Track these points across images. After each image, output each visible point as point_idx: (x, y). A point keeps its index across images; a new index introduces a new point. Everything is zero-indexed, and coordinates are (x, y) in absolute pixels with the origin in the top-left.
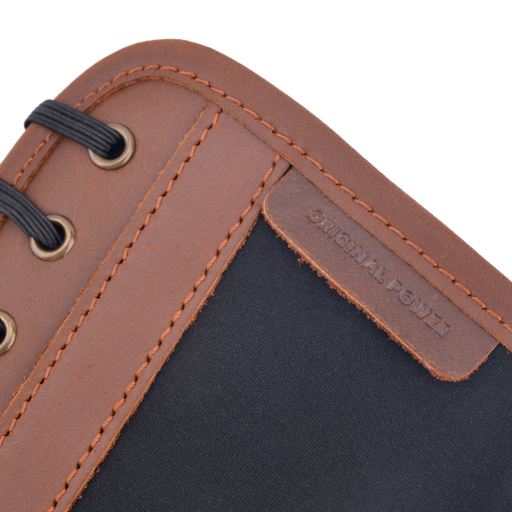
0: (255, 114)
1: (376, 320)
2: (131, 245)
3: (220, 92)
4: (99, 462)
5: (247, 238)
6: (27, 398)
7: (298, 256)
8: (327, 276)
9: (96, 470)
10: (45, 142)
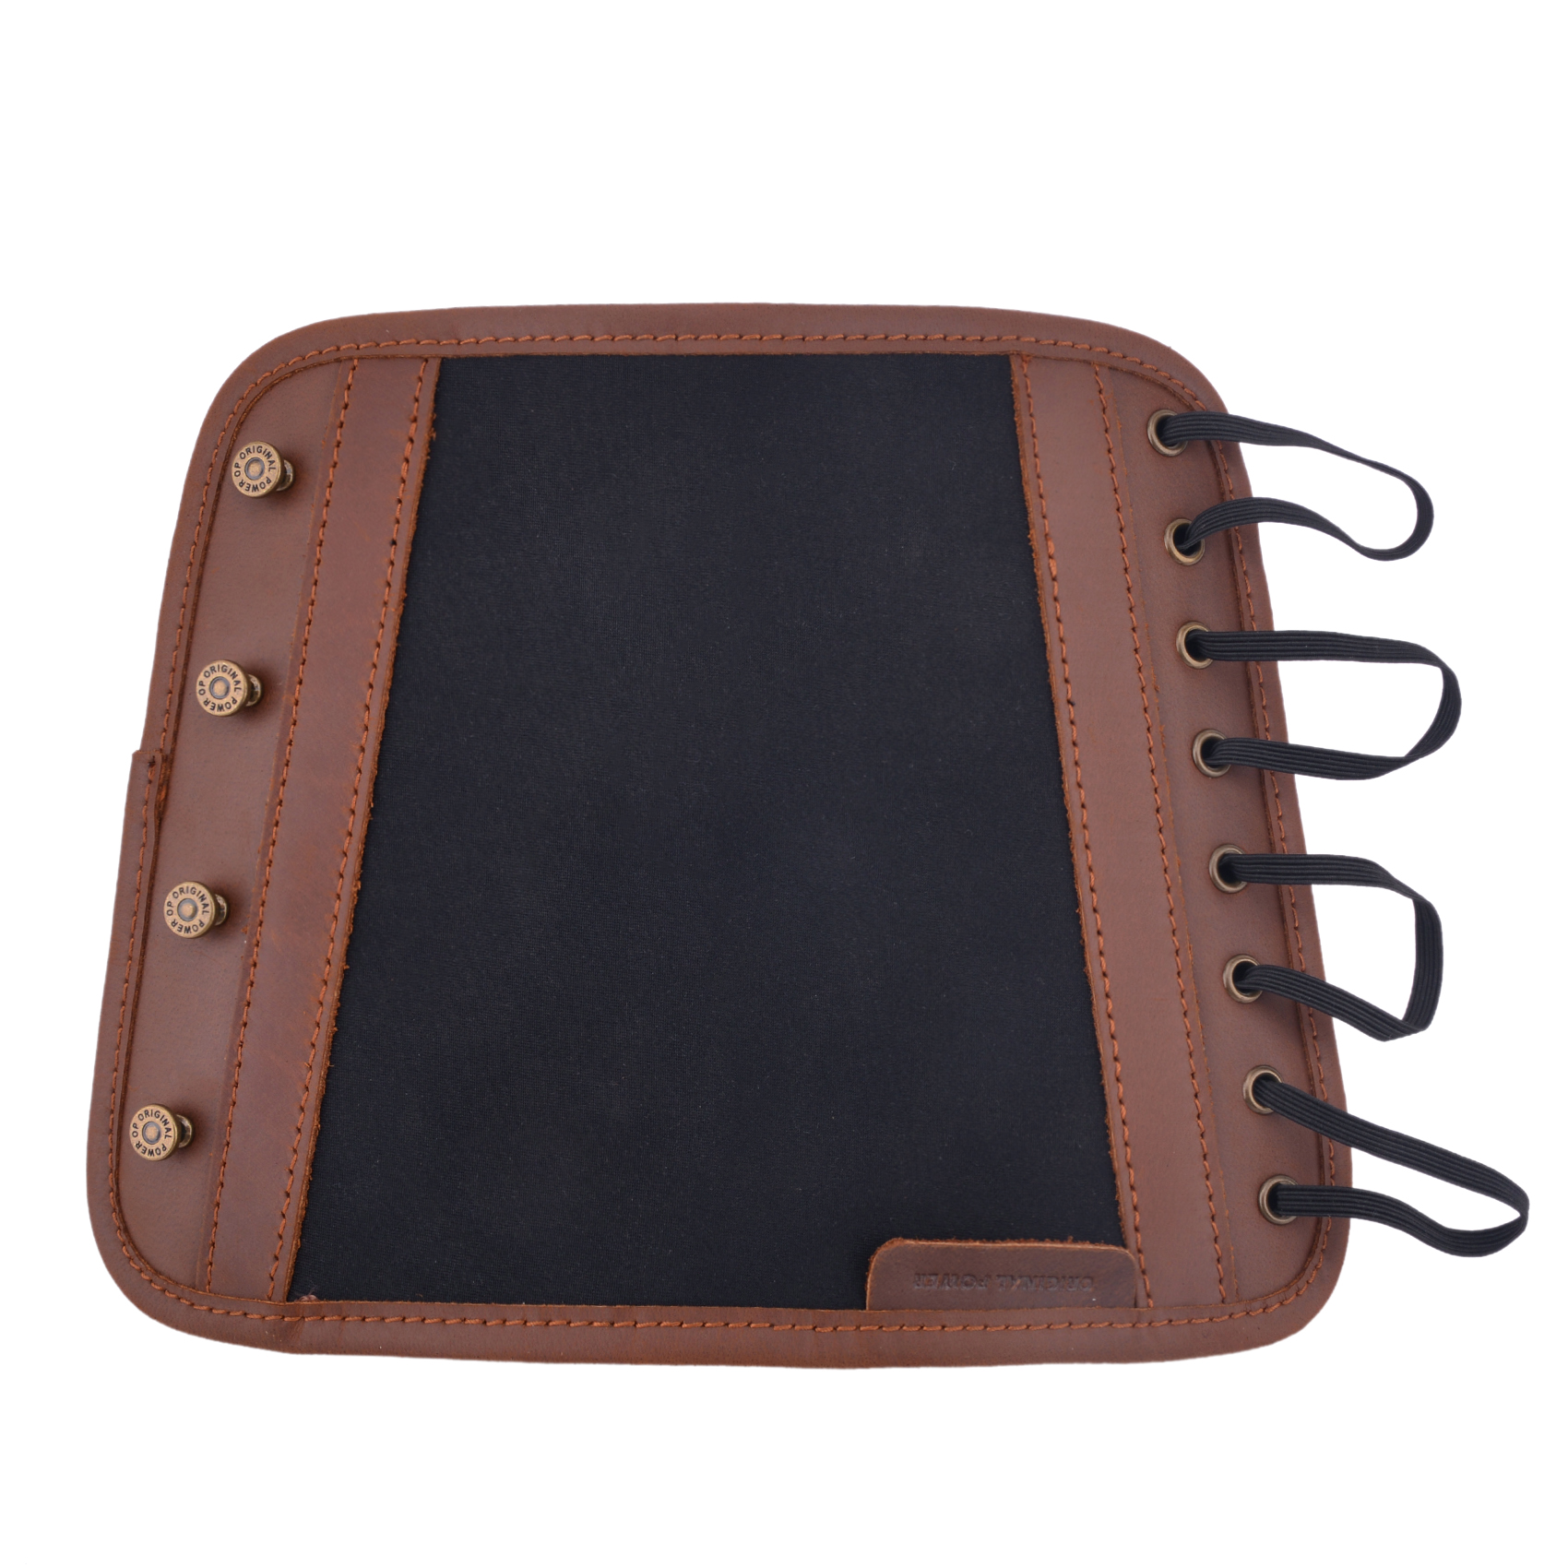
0: (1197, 1322)
1: (977, 1244)
2: (1202, 1135)
3: (1238, 1316)
4: (1087, 950)
5: (1120, 1220)
6: (1179, 952)
7: (1075, 1241)
8: (1041, 1245)
9: (1084, 941)
10: (1331, 1159)
